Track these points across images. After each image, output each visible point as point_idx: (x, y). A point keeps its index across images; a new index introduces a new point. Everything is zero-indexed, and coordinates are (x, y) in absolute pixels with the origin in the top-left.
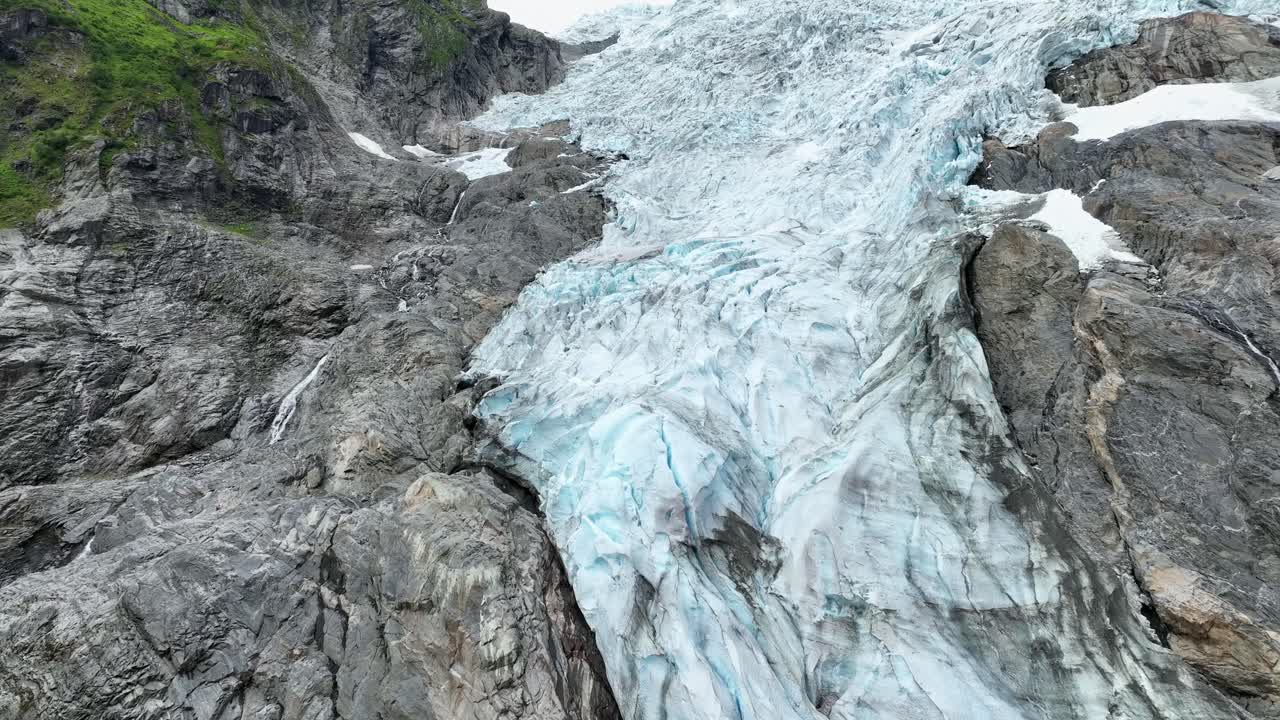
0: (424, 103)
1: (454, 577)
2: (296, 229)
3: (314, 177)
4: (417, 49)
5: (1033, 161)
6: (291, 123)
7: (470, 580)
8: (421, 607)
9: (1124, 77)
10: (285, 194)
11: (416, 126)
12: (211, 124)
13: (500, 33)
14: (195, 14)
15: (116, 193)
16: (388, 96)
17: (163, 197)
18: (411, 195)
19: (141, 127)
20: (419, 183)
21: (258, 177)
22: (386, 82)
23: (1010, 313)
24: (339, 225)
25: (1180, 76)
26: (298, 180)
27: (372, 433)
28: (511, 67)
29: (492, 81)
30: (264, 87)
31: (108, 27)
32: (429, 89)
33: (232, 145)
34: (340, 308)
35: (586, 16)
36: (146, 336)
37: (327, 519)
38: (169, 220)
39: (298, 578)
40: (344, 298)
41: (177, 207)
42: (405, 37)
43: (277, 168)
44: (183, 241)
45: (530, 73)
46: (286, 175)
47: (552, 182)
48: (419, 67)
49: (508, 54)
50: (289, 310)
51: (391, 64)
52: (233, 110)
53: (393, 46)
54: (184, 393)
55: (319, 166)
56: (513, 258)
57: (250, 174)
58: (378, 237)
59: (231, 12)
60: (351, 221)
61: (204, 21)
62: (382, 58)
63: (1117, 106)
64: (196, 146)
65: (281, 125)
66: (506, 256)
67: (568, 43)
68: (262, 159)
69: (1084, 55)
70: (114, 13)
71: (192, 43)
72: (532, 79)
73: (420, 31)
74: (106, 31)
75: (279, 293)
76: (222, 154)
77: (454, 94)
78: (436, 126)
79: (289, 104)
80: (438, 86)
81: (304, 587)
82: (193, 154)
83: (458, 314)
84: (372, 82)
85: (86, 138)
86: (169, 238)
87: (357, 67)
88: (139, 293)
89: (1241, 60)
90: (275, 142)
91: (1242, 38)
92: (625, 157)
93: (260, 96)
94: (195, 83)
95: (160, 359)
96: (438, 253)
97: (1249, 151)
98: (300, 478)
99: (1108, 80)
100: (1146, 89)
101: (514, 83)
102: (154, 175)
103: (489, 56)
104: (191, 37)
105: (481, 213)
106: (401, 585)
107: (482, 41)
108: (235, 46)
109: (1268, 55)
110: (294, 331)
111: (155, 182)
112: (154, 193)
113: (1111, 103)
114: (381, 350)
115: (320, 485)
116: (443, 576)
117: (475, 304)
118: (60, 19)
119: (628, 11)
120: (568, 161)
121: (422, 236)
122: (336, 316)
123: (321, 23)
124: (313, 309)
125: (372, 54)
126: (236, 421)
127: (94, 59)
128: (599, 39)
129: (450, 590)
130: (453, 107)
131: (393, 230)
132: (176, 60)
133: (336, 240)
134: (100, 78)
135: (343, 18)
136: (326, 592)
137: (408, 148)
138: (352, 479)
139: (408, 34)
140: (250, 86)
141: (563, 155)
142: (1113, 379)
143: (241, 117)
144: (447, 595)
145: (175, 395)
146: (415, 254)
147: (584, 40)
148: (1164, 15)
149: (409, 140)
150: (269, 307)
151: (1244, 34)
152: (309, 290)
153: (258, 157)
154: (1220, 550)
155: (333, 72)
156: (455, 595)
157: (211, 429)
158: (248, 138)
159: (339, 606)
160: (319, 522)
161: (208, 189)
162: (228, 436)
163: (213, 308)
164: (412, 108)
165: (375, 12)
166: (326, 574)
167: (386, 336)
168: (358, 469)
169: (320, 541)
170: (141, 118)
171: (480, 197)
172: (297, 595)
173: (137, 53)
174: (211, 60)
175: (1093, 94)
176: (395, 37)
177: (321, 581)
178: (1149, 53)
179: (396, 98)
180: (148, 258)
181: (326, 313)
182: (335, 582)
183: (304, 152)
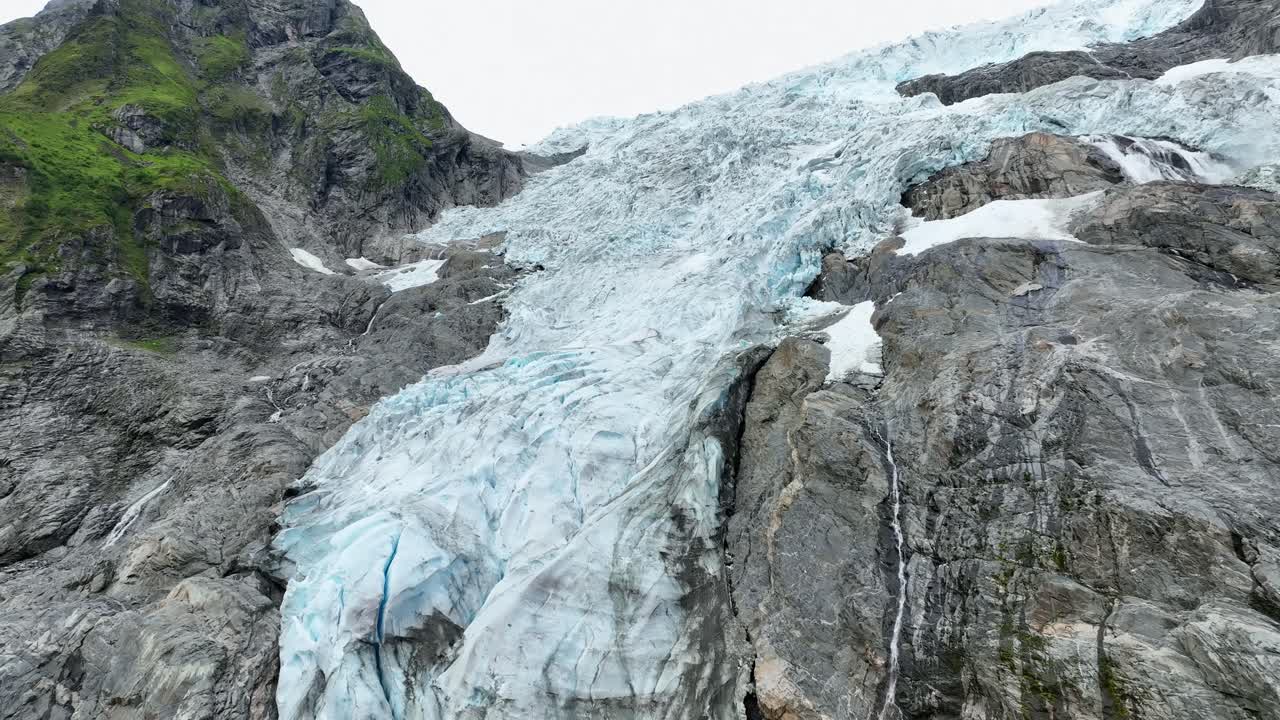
0: (373, 218)
1: (168, 672)
2: (210, 343)
3: (239, 292)
4: (370, 169)
5: (862, 274)
6: (222, 244)
7: (182, 677)
8: (130, 702)
9: (966, 193)
10: (206, 310)
11: (362, 240)
12: (141, 246)
13: (457, 151)
14: (149, 144)
15: (26, 315)
16: (340, 212)
17: (77, 317)
18: (331, 308)
19: (65, 253)
20: (343, 296)
21: (180, 295)
22: (339, 199)
23: (764, 421)
24: (250, 338)
25: (1013, 191)
26: (221, 296)
27: (167, 540)
28: (466, 182)
29: (445, 196)
30: (197, 211)
31: (56, 161)
32: (379, 205)
33: (157, 266)
34: (211, 419)
35: (559, 129)
36: (18, 449)
37: (85, 620)
38: (75, 339)
39: (38, 676)
40: (217, 410)
41: (88, 325)
42: (360, 157)
43: (201, 285)
44: (83, 359)
45: (484, 187)
46: (210, 292)
47: (464, 294)
48: (369, 186)
49: (465, 169)
50: (163, 423)
51: (345, 182)
52: (163, 233)
53: (349, 167)
54: (31, 504)
55: (246, 282)
56: (402, 368)
57: (171, 292)
58: (285, 349)
59: (186, 141)
60: (264, 334)
61: (157, 150)
62: (338, 177)
63: (957, 219)
64: (120, 268)
65: (212, 245)
66: (395, 365)
67: (540, 155)
68: (188, 278)
69: (938, 172)
70: (66, 147)
71: (137, 172)
72: (485, 193)
73: (375, 151)
74: (53, 165)
75: (159, 406)
76: (146, 274)
77: (402, 210)
78: (381, 240)
79: (221, 225)
80: (386, 202)
81: (40, 685)
82: (114, 275)
83: (325, 423)
84: (326, 200)
85: (8, 264)
86: (71, 355)
87: (313, 186)
88: (26, 409)
89: (1062, 178)
90: (202, 262)
91: (1065, 158)
92: (542, 268)
93: (194, 220)
94: (133, 209)
95: (22, 472)
96: (333, 364)
97: (1009, 268)
98: (85, 583)
99: (952, 196)
100: (982, 204)
101: (467, 197)
102: (71, 296)
103: (445, 172)
104: (139, 167)
105: (390, 324)
106: (121, 680)
107: (439, 158)
108: (177, 174)
109: (1084, 173)
110: (163, 442)
111: (71, 303)
112: (68, 314)
113: (952, 217)
114: (225, 460)
115: (103, 589)
116: (158, 673)
117: (343, 413)
118: (7, 156)
119: (597, 124)
120: (487, 273)
121: (328, 347)
122: (205, 427)
123: (284, 146)
124: (184, 421)
125: (329, 173)
126: (75, 530)
127: (34, 191)
128: (569, 151)
129: (160, 686)
130: (400, 221)
131: (302, 342)
132: (115, 188)
133: (245, 352)
134: (34, 209)
135: (306, 142)
136: (61, 689)
137: (351, 262)
138: (133, 583)
139: (363, 154)
140: (185, 211)
141: (486, 267)
142: (796, 484)
143: (171, 240)
144: (156, 691)
145: (22, 505)
146: (310, 366)
147: (555, 152)
148: (1013, 135)
149: (354, 253)
150: (147, 420)
151: (1068, 154)
152: (187, 404)
153: (182, 276)
154: (813, 641)
155: (287, 191)
156: (163, 690)
157: (46, 537)
158: (176, 259)
159: (70, 702)
160: (76, 624)
161: (125, 307)
162: (64, 543)
163: (96, 421)
164: (361, 223)
165: (335, 135)
166: (67, 672)
167: (233, 446)
168: (142, 574)
169: (70, 642)
170: (66, 244)
171: (396, 308)
172: (31, 693)
173: (78, 183)
174: (150, 188)
175: (939, 209)
176: (351, 157)
177: (60, 679)
178: (991, 170)
179: (347, 214)
180: (44, 374)
181: (195, 425)
182: (74, 680)
183: (232, 270)
